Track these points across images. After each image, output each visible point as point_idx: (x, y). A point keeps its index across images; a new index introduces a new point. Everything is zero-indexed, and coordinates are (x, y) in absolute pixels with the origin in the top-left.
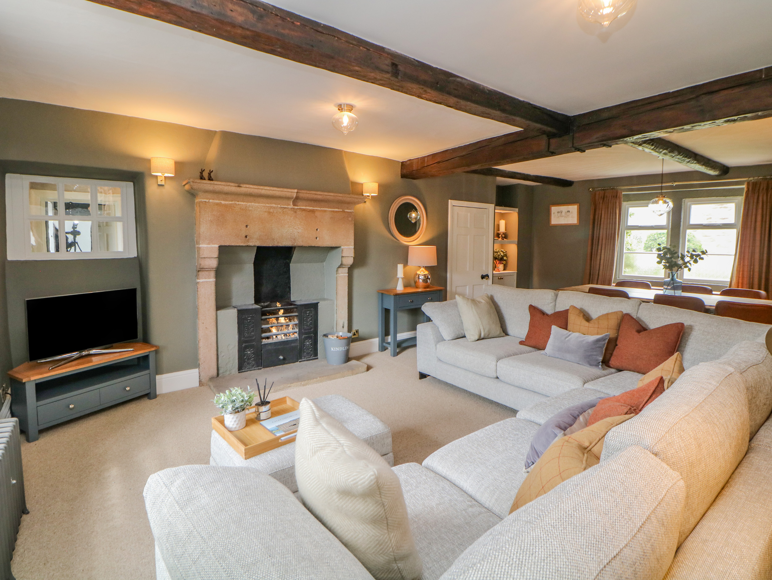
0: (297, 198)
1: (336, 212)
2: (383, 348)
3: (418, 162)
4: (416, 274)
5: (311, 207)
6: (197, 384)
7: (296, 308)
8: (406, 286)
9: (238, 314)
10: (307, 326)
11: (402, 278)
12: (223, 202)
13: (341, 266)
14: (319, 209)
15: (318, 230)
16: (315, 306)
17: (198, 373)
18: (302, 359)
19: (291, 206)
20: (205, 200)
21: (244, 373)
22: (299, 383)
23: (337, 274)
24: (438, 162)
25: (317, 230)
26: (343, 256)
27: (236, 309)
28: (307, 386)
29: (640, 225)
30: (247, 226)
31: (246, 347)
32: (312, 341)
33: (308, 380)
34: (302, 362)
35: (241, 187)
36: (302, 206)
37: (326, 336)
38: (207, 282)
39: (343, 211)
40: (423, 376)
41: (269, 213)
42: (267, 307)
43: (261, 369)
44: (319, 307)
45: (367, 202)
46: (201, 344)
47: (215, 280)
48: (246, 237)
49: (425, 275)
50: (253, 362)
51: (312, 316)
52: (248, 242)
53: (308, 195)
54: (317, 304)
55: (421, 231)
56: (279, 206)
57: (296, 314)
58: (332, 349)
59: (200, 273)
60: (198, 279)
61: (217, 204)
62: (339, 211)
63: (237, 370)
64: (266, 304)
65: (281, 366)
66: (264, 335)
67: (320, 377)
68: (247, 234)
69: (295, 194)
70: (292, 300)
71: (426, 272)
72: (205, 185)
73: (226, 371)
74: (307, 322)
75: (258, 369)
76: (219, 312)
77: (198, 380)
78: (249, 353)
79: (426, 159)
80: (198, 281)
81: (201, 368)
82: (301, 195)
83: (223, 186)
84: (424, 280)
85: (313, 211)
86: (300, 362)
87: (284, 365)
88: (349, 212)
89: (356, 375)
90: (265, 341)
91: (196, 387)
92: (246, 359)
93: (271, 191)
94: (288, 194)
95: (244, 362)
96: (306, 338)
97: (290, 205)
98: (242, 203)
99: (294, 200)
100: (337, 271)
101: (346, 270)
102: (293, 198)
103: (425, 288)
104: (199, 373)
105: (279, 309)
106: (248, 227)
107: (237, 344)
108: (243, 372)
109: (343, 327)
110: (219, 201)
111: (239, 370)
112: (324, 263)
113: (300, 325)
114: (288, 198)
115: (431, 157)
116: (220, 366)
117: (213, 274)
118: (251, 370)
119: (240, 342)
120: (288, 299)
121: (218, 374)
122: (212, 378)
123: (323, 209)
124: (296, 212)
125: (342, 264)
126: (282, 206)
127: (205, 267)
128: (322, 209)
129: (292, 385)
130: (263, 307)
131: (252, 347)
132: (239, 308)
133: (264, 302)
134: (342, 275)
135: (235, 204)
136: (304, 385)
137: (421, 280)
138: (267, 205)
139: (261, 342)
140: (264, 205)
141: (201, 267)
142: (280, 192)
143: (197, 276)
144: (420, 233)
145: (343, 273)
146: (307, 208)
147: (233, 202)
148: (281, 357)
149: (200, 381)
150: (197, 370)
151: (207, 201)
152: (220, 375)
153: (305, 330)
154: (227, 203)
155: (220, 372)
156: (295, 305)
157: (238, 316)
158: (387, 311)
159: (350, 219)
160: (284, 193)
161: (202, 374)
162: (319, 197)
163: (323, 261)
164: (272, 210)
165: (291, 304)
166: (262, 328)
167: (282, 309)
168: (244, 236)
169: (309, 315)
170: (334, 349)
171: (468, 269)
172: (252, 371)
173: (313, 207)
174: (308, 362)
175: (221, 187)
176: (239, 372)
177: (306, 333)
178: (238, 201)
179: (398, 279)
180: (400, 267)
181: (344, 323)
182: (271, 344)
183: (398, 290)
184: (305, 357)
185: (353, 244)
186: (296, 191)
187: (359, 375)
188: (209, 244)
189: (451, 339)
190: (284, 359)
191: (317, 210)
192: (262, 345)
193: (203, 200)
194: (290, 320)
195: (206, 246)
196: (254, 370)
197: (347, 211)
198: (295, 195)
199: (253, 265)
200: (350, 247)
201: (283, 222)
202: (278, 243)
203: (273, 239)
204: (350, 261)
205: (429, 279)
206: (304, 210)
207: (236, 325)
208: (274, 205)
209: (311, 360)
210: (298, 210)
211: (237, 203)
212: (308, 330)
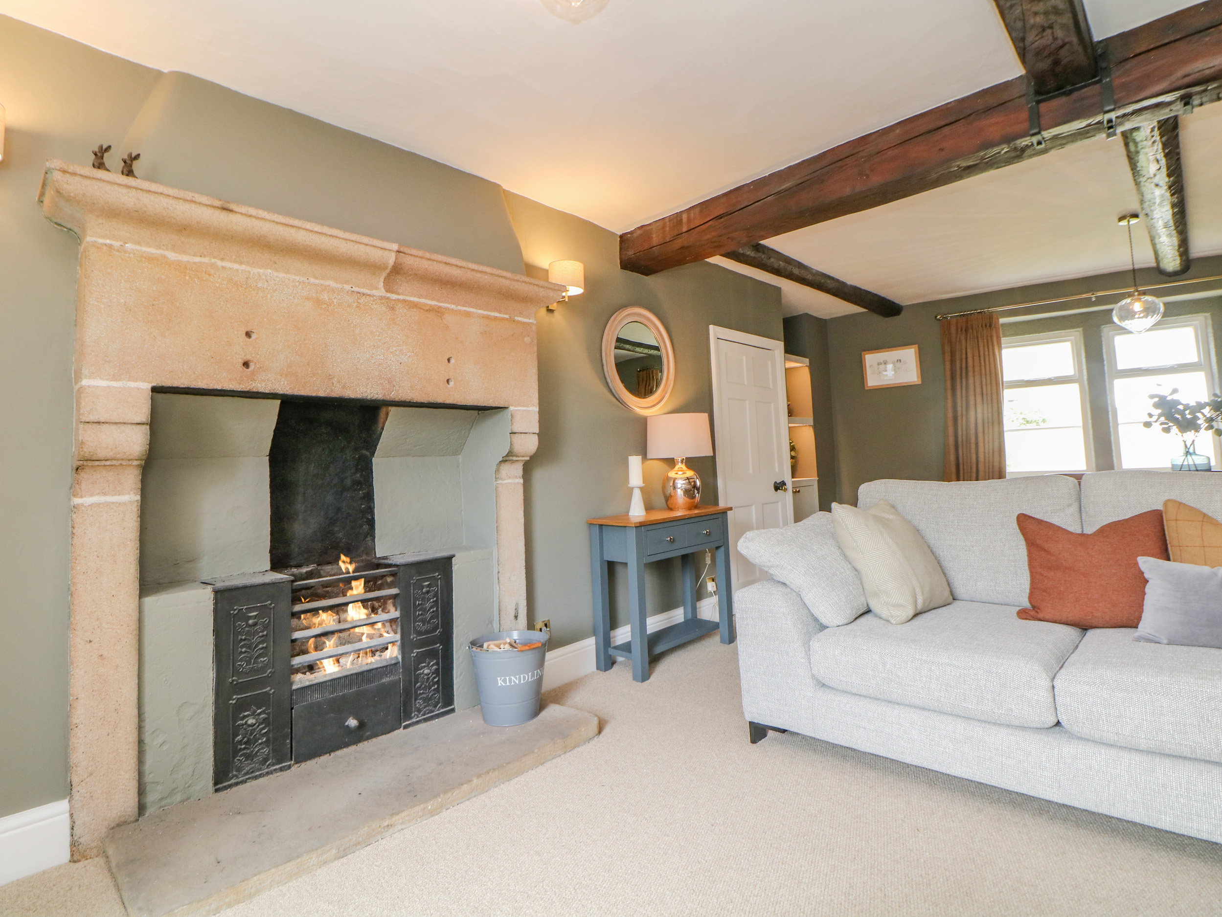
0: (397, 270)
1: (495, 318)
2: (607, 662)
3: (664, 227)
4: (668, 479)
5: (433, 299)
6: (64, 855)
7: (393, 574)
8: (649, 508)
9: (216, 604)
10: (424, 621)
11: (641, 489)
12: (171, 255)
13: (508, 457)
14: (453, 307)
15: (452, 361)
16: (444, 565)
17: (67, 815)
18: (411, 718)
19: (381, 292)
20: (108, 241)
21: (235, 789)
22: (418, 809)
23: (496, 479)
24: (720, 217)
25: (449, 360)
26: (515, 430)
27: (209, 589)
28: (445, 814)
29: (1026, 379)
30: (248, 334)
31: (242, 706)
32: (437, 664)
33: (446, 792)
34: (411, 729)
35: (231, 211)
36: (408, 293)
37: (476, 644)
38: (107, 504)
39: (511, 320)
40: (758, 732)
41: (319, 302)
42: (310, 575)
43: (289, 767)
44: (454, 568)
45: (556, 313)
46: (79, 715)
47: (138, 497)
48: (246, 364)
49: (688, 478)
50: (266, 750)
51: (436, 595)
52: (253, 380)
53: (425, 264)
54: (449, 559)
55: (665, 386)
56: (347, 287)
57: (394, 591)
58: (500, 682)
59: (84, 475)
60: (75, 496)
61: (151, 259)
62: (502, 319)
63: (211, 783)
64: (304, 570)
65: (352, 748)
66: (297, 661)
67: (479, 776)
68: (248, 357)
69: (393, 255)
70: (378, 555)
71: (690, 473)
72: (108, 187)
73: (173, 792)
74: (425, 611)
75: (281, 769)
76: (148, 601)
77: (68, 839)
78: (251, 721)
79: (685, 216)
80: (77, 501)
81: (77, 796)
82: (408, 261)
83: (172, 202)
84: (687, 492)
85: (438, 312)
86: (406, 727)
87: (361, 745)
88: (524, 323)
89: (575, 751)
90: (300, 680)
91: (59, 867)
92: (240, 742)
93: (323, 238)
94: (374, 255)
95: (236, 752)
96: (421, 658)
97: (377, 288)
98: (236, 266)
99: (389, 275)
100: (497, 471)
101: (518, 469)
102: (385, 268)
103: (690, 509)
104: (71, 815)
105: (348, 581)
106: (254, 336)
107: (211, 698)
108: (230, 786)
109: (516, 617)
110: (159, 252)
111: (216, 784)
112: (460, 457)
113: (404, 624)
114: (372, 267)
115: (697, 210)
116: (148, 778)
117: (131, 479)
118: (256, 778)
119: (221, 690)
120: (368, 554)
121: (142, 808)
122: (118, 825)
123: (464, 308)
124: (393, 309)
125: (510, 453)
126: (355, 289)
127: (101, 454)
128: (459, 308)
129: (396, 818)
130: (297, 578)
131: (261, 701)
132: (220, 585)
133: (299, 566)
134: (510, 481)
135: (212, 265)
136: (433, 813)
137: (680, 492)
138: (312, 280)
139: (291, 684)
140: (304, 279)
141: (87, 451)
142: (350, 245)
143: (74, 489)
144: (663, 390)
145: (512, 476)
146: (423, 301)
147: (206, 260)
148: (352, 722)
149: (74, 844)
150: (62, 807)
151: (117, 244)
152: (150, 811)
153: (419, 633)
154: (185, 258)
155: (151, 797)
156: (390, 566)
157: (216, 611)
158: (611, 569)
159: (527, 340)
160: (362, 248)
161: (82, 818)
162: (455, 272)
163: (456, 452)
164: (325, 297)
165: (378, 566)
166: (293, 641)
167: (356, 578)
168: (241, 361)
169: (428, 592)
170: (504, 681)
171: (751, 472)
172: (261, 780)
173: (438, 301)
174: (429, 723)
175: (164, 201)
176: (217, 791)
177: (421, 644)
178: (222, 259)
179: (631, 490)
180: (635, 462)
181: (517, 604)
182: (320, 686)
183: (634, 516)
184: (419, 711)
185: (536, 400)
186: (395, 247)
187: (580, 749)
188: (115, 378)
189: (846, 621)
190: (362, 726)
191: (446, 308)
192: (292, 693)
193: (101, 241)
194: (374, 610)
195: (104, 383)
196: (268, 773)
197: (520, 319)
198: (391, 260)
199: (266, 460)
200: (530, 409)
201: (357, 331)
202: (344, 387)
203: (330, 377)
204: (529, 445)
205: (698, 489)
206: (415, 305)
207: (210, 639)
208: (332, 284)
209: (438, 716)
210: (400, 305)
211: (220, 263)
212: (427, 632)
